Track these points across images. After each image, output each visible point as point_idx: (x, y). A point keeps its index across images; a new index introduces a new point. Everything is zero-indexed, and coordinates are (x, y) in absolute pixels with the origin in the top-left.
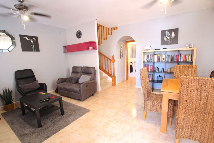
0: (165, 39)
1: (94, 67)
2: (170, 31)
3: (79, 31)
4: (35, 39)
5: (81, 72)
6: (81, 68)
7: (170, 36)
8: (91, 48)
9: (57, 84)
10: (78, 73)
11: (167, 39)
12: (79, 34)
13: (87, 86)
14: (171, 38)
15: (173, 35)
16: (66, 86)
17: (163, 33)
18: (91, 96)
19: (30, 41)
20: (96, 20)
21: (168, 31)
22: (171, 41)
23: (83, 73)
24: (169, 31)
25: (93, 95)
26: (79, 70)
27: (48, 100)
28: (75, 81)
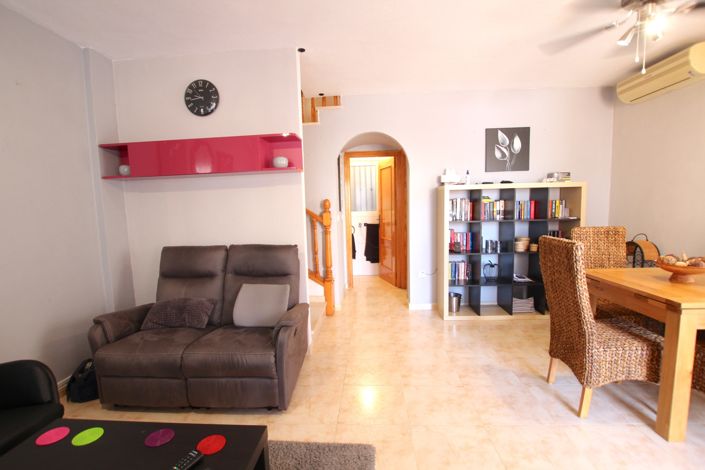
0: (498, 154)
1: (296, 248)
2: (511, 133)
3: (205, 82)
5: (225, 270)
7: (509, 146)
8: (282, 161)
11: (504, 155)
12: (202, 97)
13: (295, 333)
14: (511, 154)
15: (517, 144)
16: (174, 354)
17: (491, 135)
20: (302, 50)
21: (504, 130)
22: (513, 163)
24: (506, 131)
26: (213, 265)
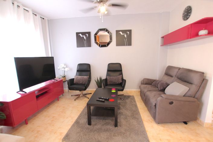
1: (203, 73)
4: (128, 33)
5: (176, 76)
6: (177, 70)
9: (141, 84)
10: (172, 76)
13: (171, 103)
18: (180, 122)
19: (124, 35)
23: (178, 78)
25: (186, 123)
26: (174, 73)
27: (103, 102)
28: (162, 88)
